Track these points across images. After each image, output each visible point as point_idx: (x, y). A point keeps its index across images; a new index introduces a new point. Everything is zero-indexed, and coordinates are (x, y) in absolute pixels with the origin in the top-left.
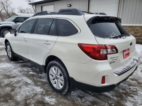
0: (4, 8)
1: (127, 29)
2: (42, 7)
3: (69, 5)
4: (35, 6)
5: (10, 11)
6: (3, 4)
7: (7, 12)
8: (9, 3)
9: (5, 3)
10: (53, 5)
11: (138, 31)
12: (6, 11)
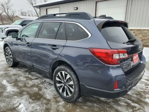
0: (5, 10)
1: (135, 32)
2: (47, 9)
3: (76, 9)
4: (40, 9)
5: (10, 14)
6: (3, 6)
7: (8, 15)
8: (9, 5)
9: (6, 5)
10: (59, 8)
11: (146, 34)
12: (6, 13)
